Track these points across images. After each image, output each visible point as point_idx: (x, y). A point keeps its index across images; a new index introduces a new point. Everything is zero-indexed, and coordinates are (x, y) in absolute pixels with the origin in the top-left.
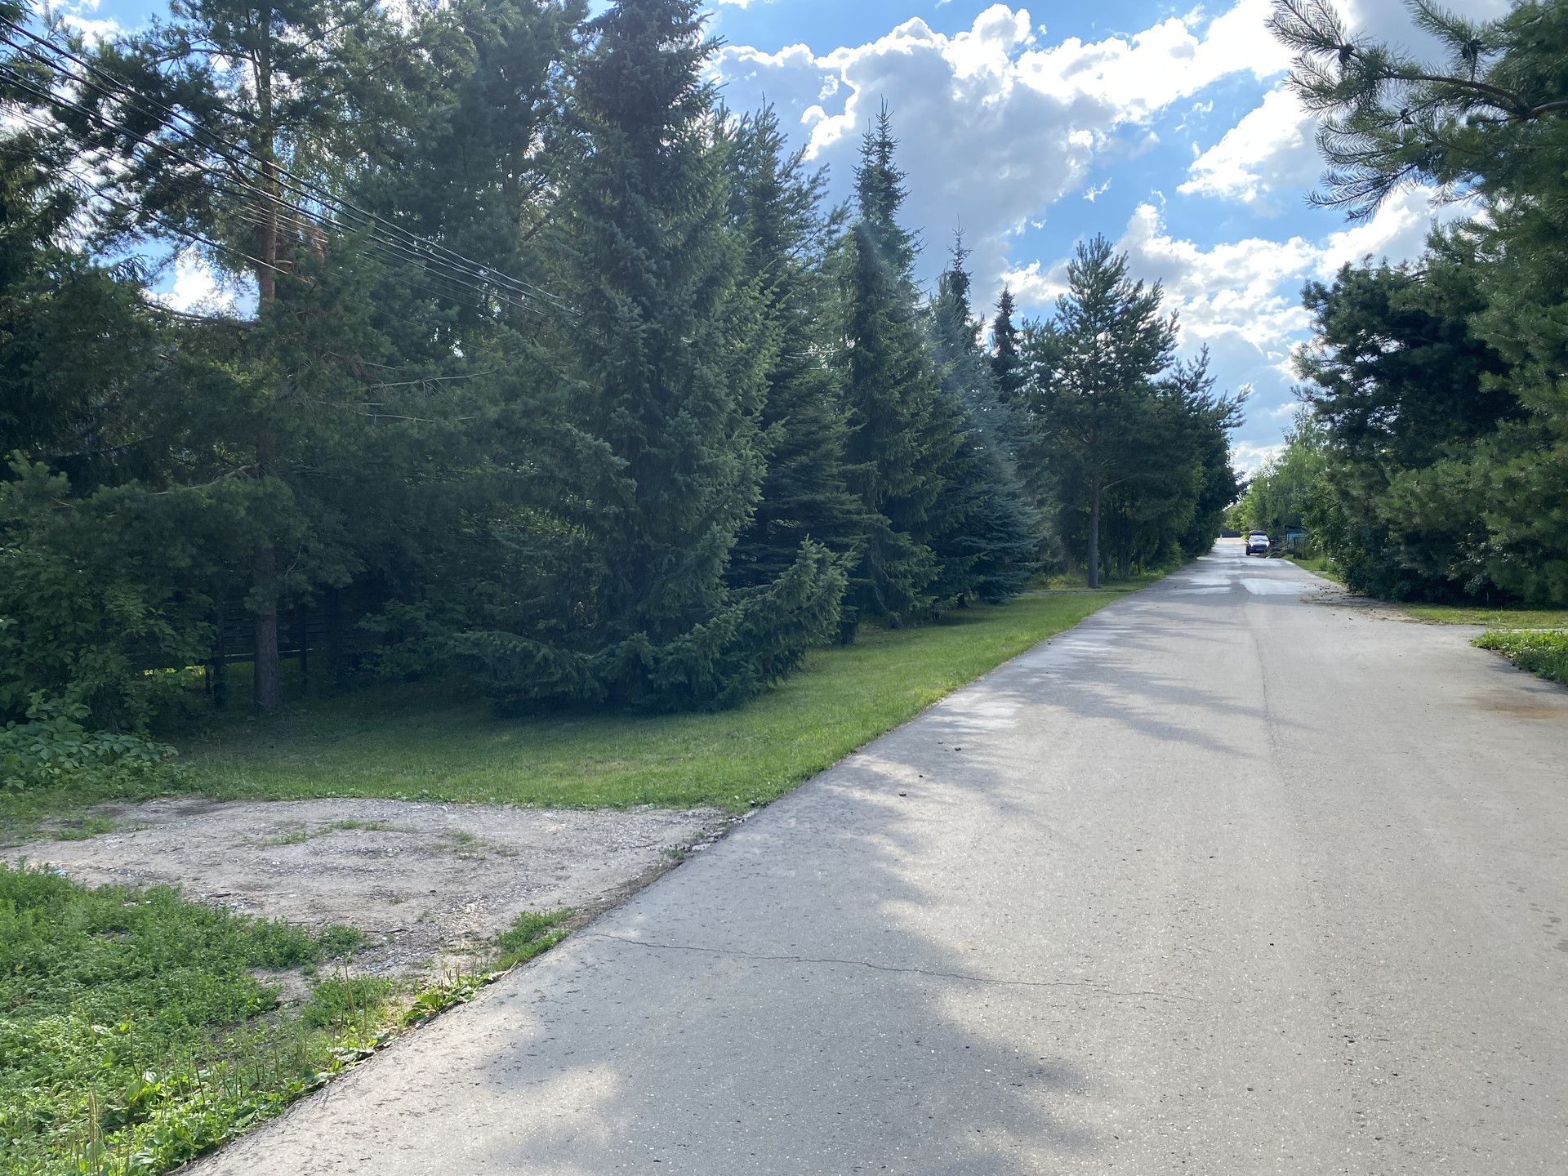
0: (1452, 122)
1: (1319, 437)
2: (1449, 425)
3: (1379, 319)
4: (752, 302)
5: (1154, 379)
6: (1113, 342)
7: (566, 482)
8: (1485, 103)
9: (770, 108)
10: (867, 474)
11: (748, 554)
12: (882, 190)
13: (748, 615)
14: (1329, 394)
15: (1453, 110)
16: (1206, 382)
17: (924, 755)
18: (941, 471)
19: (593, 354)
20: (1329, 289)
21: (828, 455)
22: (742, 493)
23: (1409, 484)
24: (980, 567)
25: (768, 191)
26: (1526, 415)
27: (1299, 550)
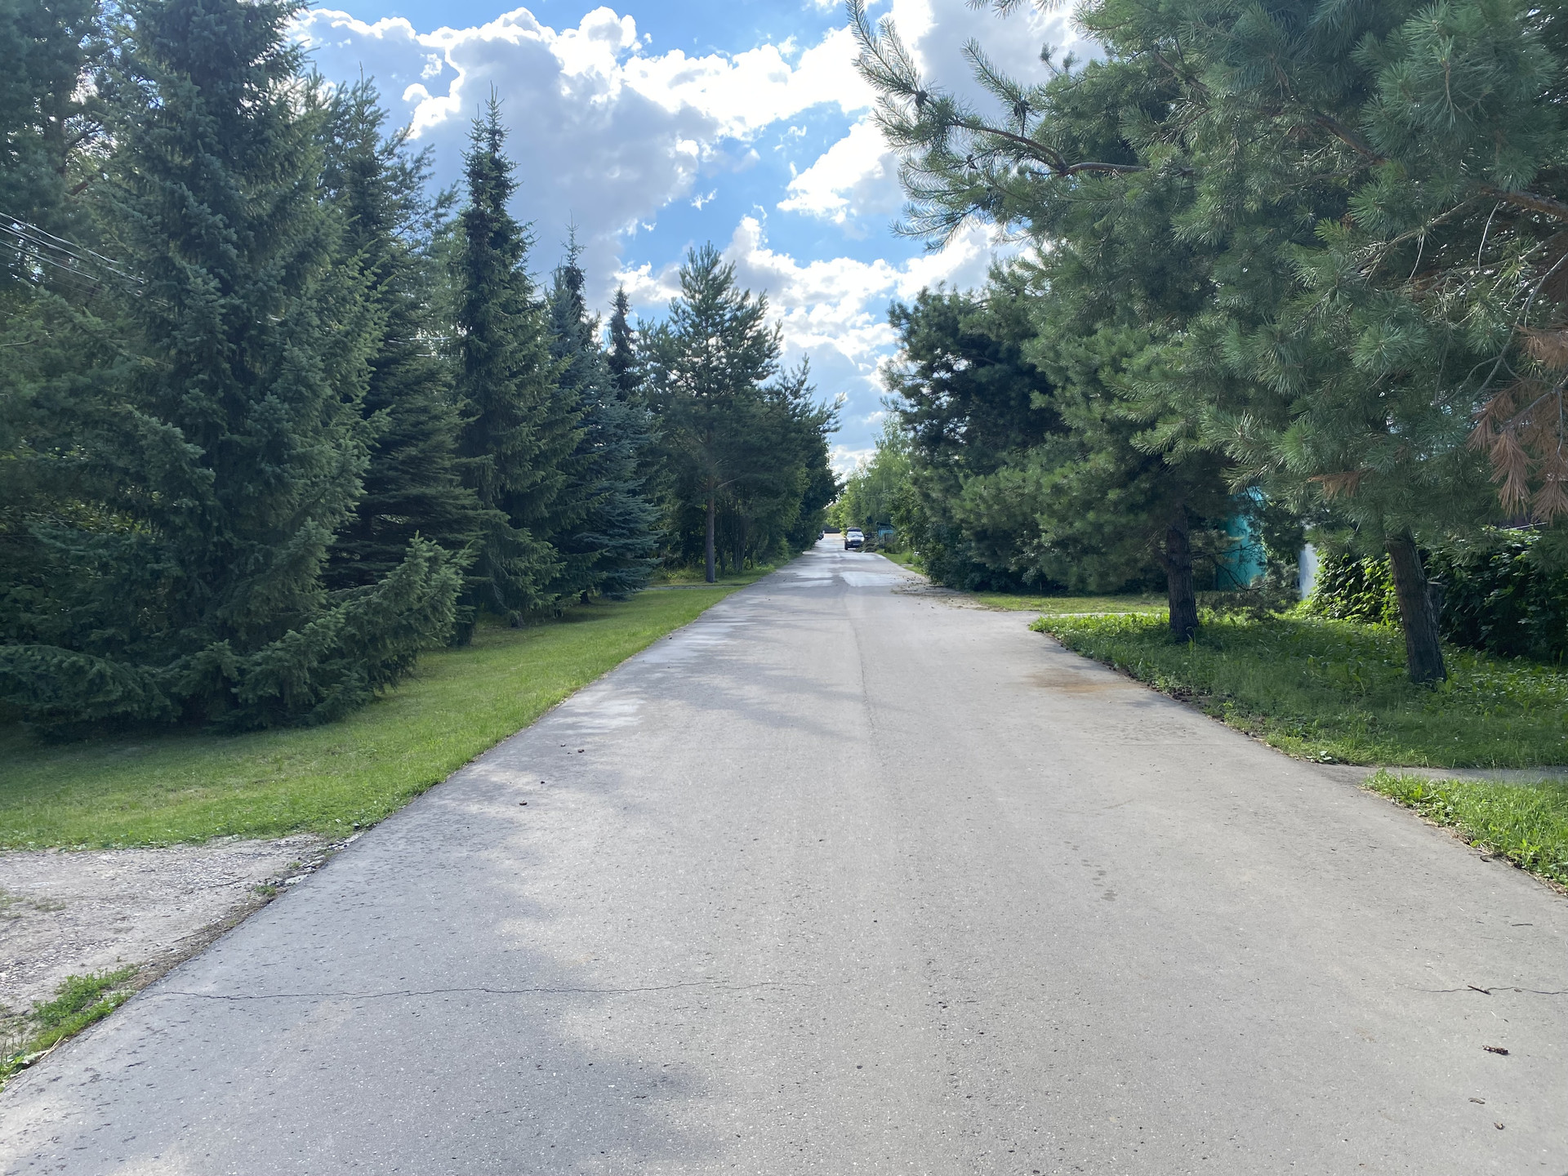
0: (1007, 170)
1: (905, 444)
2: (1008, 436)
3: (951, 340)
4: (351, 283)
5: (761, 384)
6: (724, 348)
7: (126, 471)
8: (1033, 157)
9: (370, 81)
10: (482, 467)
11: (351, 552)
12: (493, 179)
13: (350, 618)
14: (912, 406)
15: (1008, 160)
16: (807, 390)
17: (546, 759)
18: (560, 466)
19: (160, 329)
20: (910, 310)
21: (439, 447)
22: (341, 485)
23: (977, 487)
24: (604, 563)
25: (368, 168)
26: (1067, 430)
27: (889, 545)
